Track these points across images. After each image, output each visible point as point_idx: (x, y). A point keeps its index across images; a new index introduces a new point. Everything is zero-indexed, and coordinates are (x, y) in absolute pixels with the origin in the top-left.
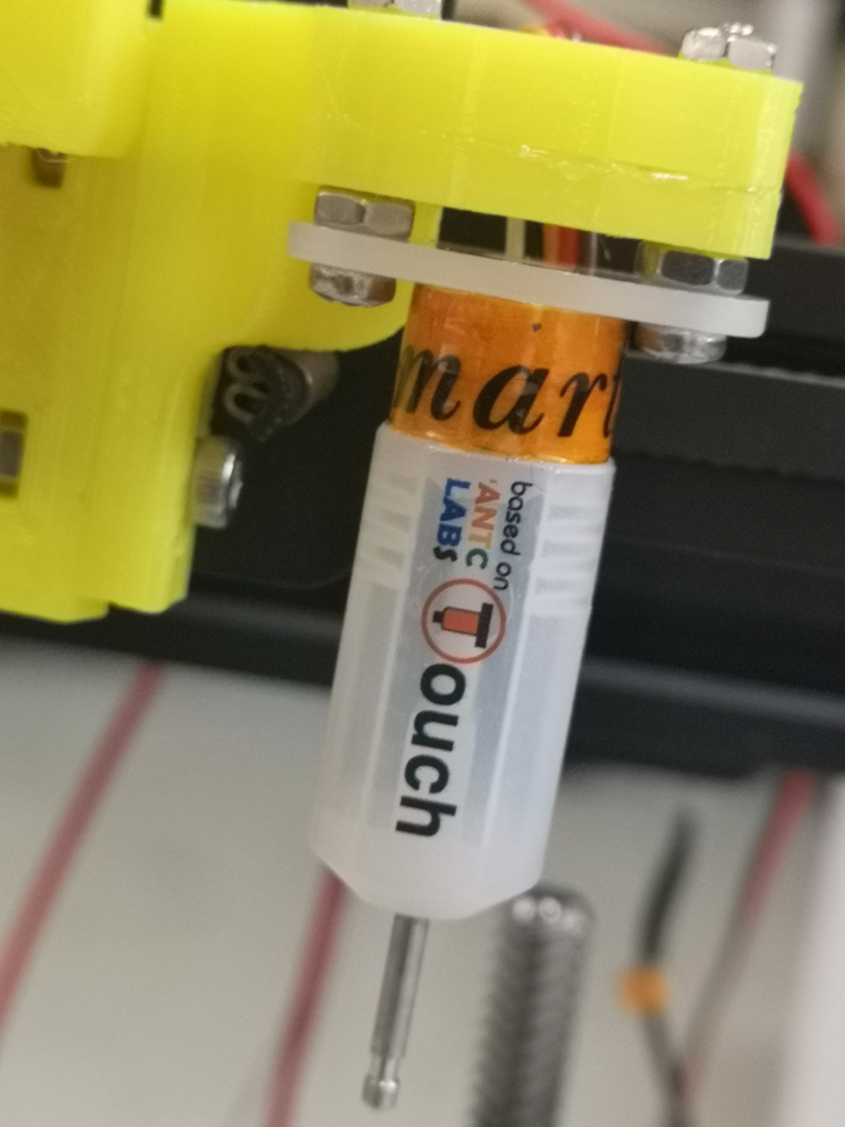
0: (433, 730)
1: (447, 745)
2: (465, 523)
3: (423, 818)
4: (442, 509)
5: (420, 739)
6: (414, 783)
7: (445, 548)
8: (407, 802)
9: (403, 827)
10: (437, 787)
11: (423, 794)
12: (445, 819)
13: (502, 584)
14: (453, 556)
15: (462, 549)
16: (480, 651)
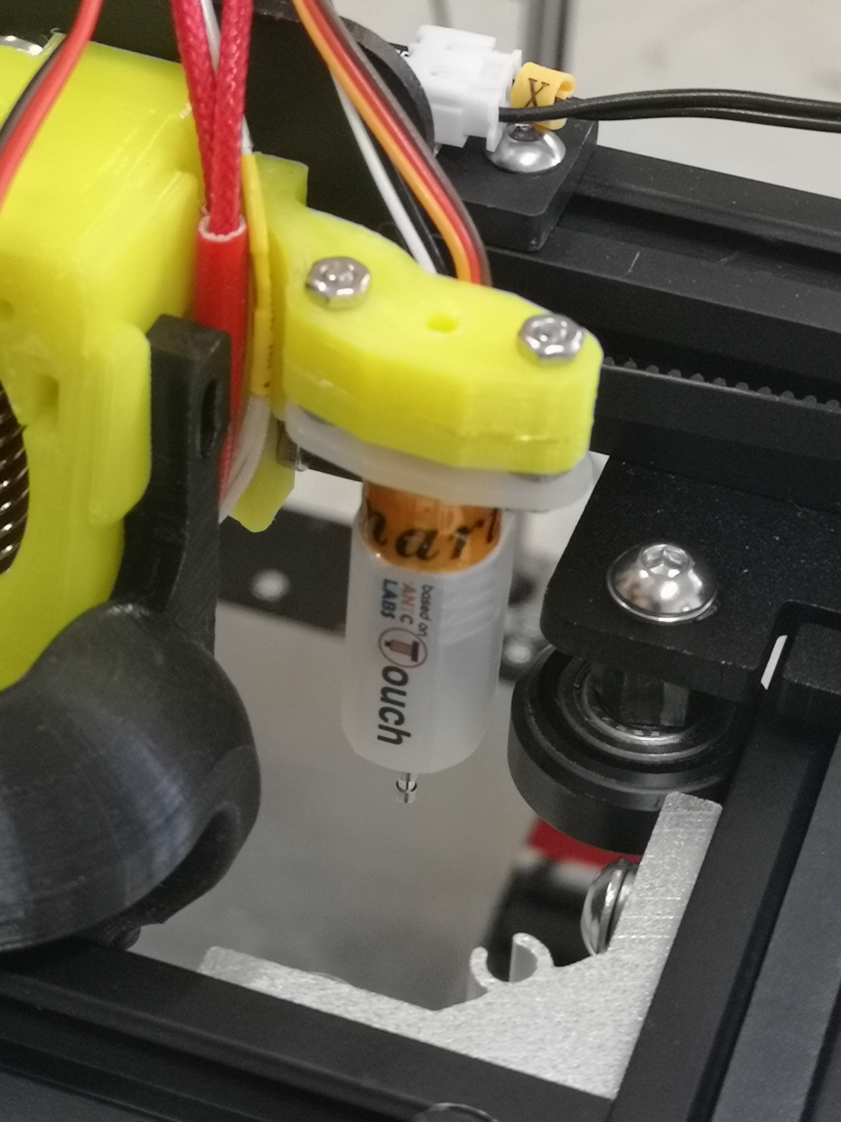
0: (391, 696)
1: (402, 705)
2: (397, 601)
3: (393, 736)
4: (382, 593)
5: (385, 699)
6: (386, 720)
7: (387, 612)
8: (381, 727)
9: (380, 738)
10: (397, 723)
11: (391, 724)
12: (405, 738)
13: (422, 633)
14: (393, 616)
15: (398, 613)
16: (413, 663)
